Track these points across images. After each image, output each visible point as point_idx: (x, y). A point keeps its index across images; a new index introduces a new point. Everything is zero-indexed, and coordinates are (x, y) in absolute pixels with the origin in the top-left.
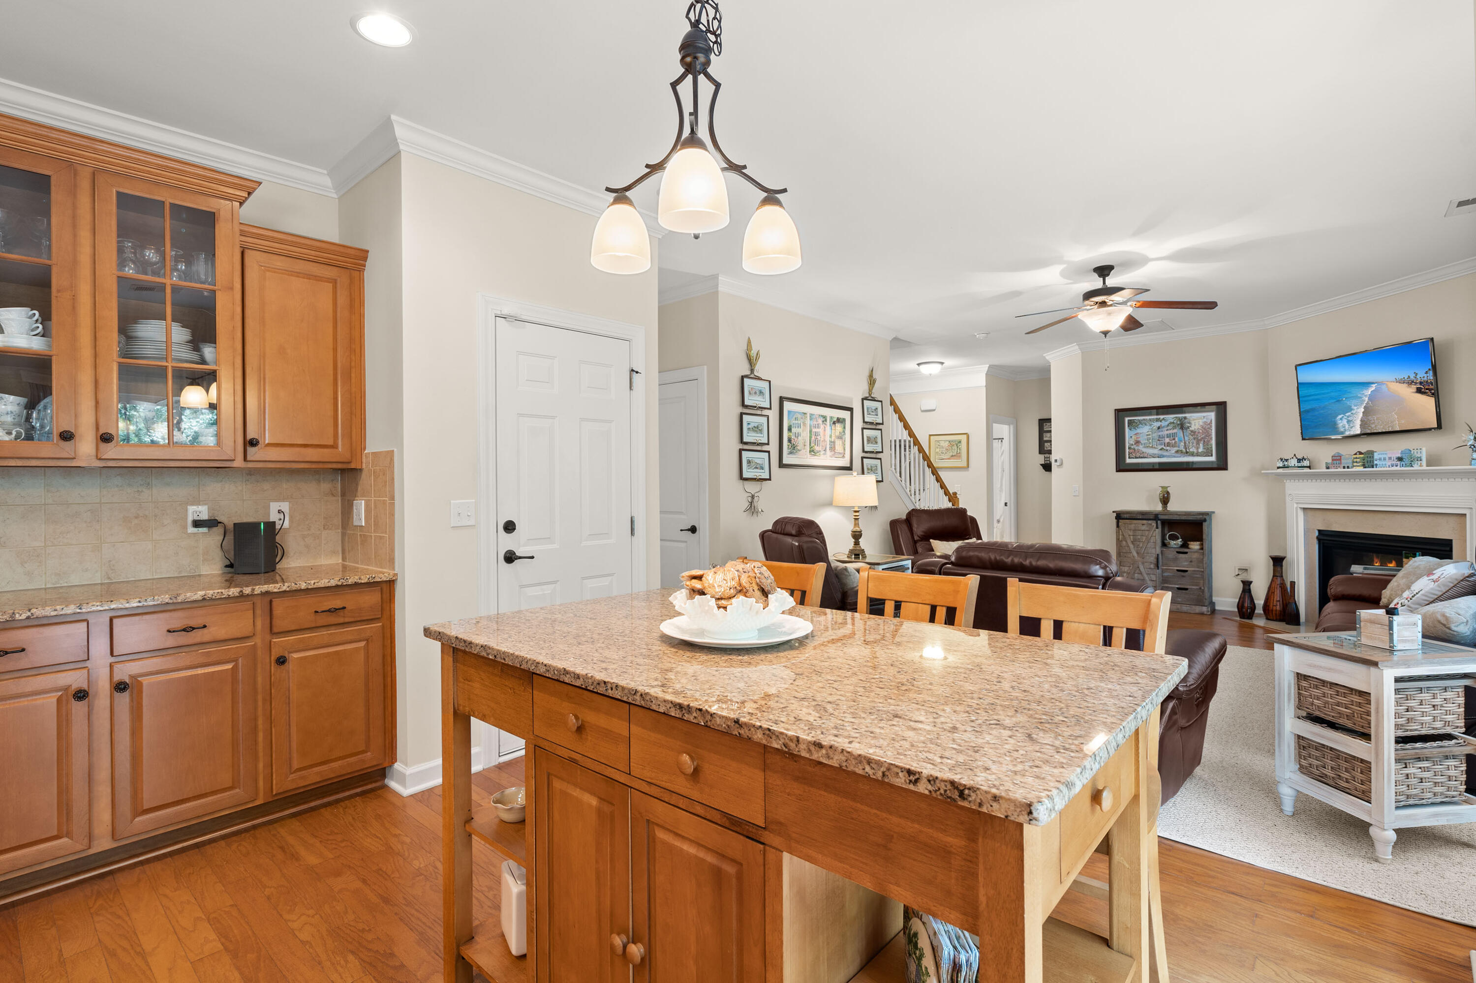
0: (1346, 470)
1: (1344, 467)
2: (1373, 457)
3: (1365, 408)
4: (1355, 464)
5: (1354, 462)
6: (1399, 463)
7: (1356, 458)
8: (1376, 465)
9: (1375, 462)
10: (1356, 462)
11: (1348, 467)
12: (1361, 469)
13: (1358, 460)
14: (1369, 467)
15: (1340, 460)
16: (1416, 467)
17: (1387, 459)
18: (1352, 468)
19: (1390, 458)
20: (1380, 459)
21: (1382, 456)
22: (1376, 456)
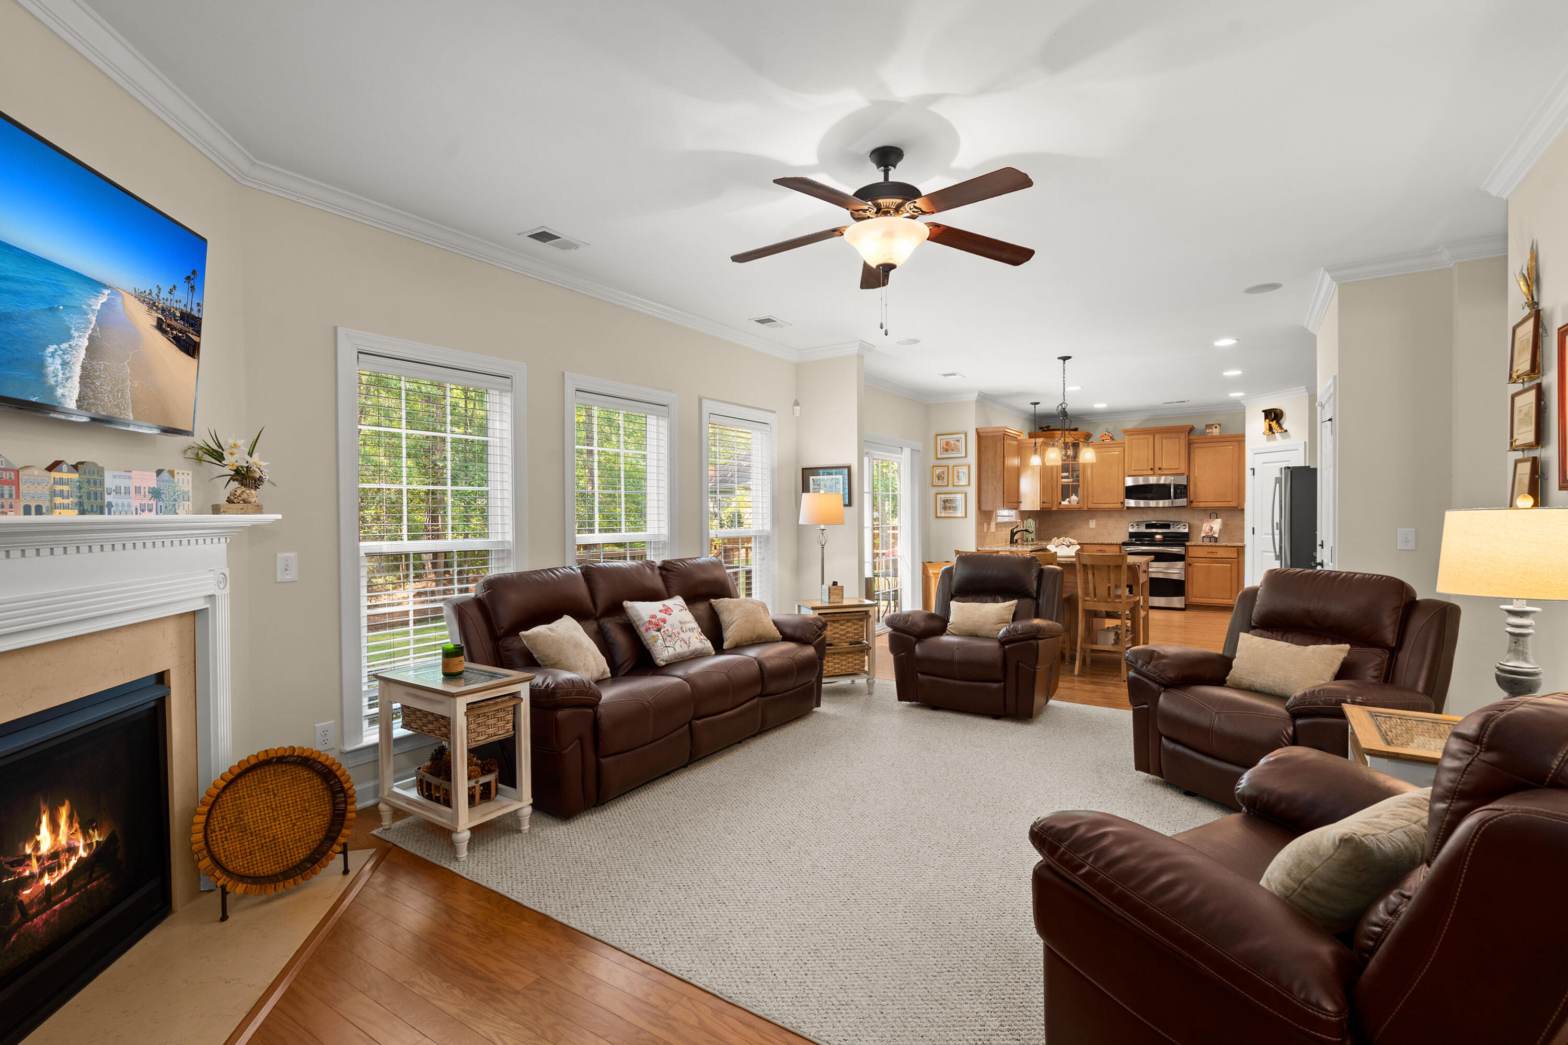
0: (33, 518)
1: (27, 511)
2: (102, 483)
3: (91, 339)
4: (58, 500)
5: (54, 494)
6: (153, 502)
7: (61, 482)
8: (110, 505)
9: (108, 498)
10: (61, 494)
11: (39, 511)
12: (71, 516)
13: (66, 488)
14: (92, 512)
15: (16, 482)
16: (182, 516)
17: (132, 490)
18: (51, 510)
19: (138, 490)
20: (117, 491)
21: (123, 483)
22: (109, 481)
